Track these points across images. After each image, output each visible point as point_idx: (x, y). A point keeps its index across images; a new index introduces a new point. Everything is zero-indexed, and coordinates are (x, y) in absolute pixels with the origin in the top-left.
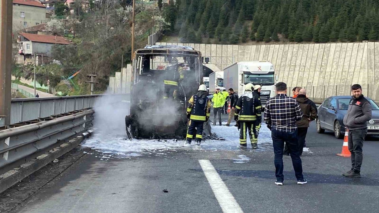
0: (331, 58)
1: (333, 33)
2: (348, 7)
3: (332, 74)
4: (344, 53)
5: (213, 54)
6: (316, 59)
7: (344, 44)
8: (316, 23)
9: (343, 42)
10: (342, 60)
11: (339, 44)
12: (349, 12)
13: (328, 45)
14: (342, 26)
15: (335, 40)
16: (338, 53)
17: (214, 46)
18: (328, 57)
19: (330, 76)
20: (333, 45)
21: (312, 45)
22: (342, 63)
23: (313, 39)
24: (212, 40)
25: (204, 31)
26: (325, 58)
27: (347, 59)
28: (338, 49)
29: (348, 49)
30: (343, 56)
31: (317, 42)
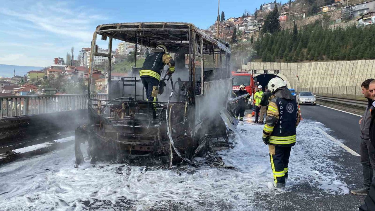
0: (358, 69)
1: (359, 54)
2: (369, 38)
3: (359, 79)
4: (367, 66)
5: (282, 68)
6: (348, 70)
7: (367, 61)
8: (348, 48)
9: (366, 59)
10: (366, 71)
11: (364, 61)
12: (371, 41)
13: (356, 61)
14: (366, 49)
15: (360, 59)
16: (363, 66)
17: (282, 64)
18: (356, 69)
19: (358, 81)
20: (360, 61)
21: (345, 62)
22: (366, 73)
23: (346, 58)
24: (282, 60)
25: (277, 55)
26: (354, 69)
27: (370, 70)
28: (363, 64)
29: (370, 64)
30: (367, 68)
31: (349, 60)
